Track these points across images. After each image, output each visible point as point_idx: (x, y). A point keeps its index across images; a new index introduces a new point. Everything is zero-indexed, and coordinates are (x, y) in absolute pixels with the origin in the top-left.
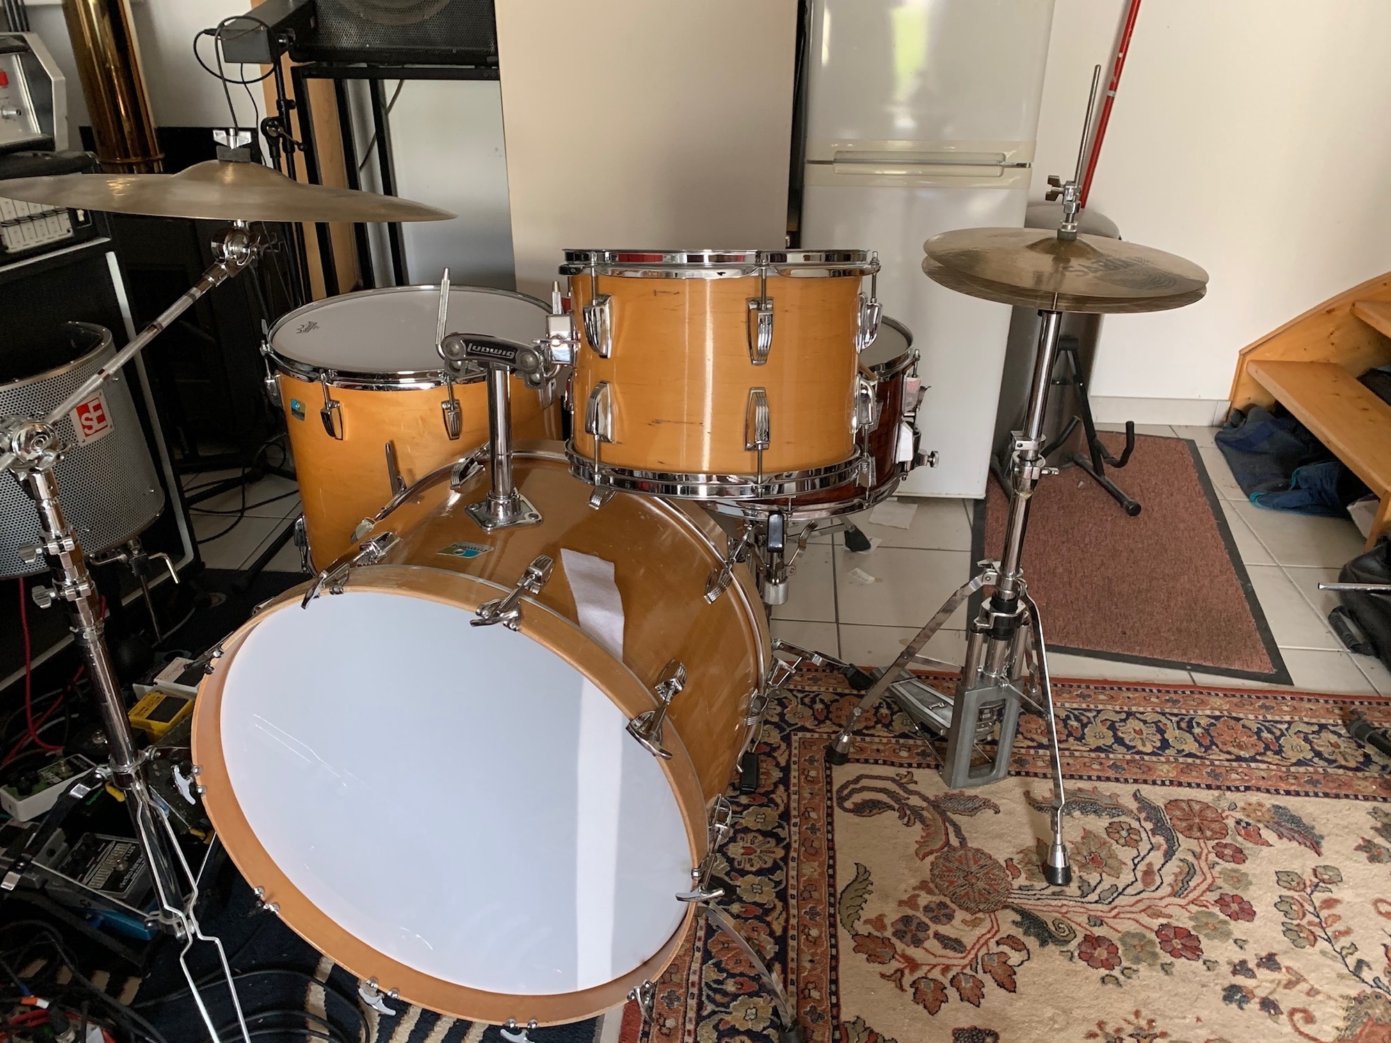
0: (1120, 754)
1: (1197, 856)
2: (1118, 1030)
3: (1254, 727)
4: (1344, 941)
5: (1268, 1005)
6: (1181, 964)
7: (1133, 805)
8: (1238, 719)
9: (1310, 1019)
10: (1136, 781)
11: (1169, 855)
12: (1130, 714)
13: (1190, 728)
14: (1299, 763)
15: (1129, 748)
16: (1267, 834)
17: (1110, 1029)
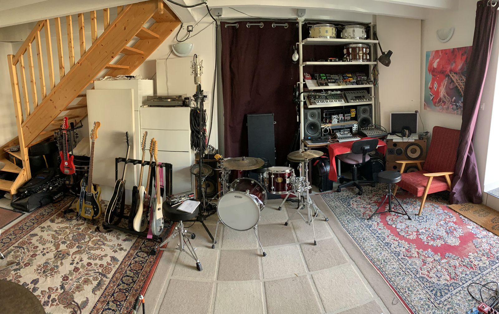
0: (6, 245)
1: (27, 246)
2: (37, 268)
3: (19, 229)
4: (48, 241)
5: (47, 253)
6: (36, 257)
7: (15, 248)
8: (16, 230)
9: (52, 250)
10: (12, 246)
11: (24, 249)
12: (2, 239)
13: (11, 235)
14: (27, 229)
15: (7, 243)
16: (32, 238)
17: (36, 269)
